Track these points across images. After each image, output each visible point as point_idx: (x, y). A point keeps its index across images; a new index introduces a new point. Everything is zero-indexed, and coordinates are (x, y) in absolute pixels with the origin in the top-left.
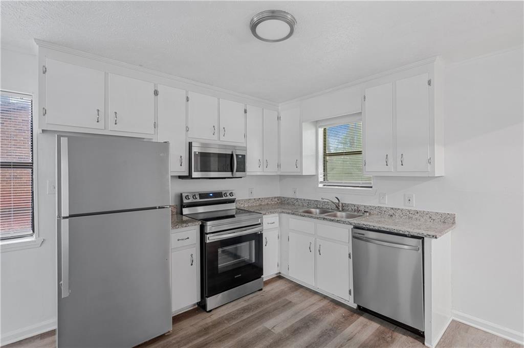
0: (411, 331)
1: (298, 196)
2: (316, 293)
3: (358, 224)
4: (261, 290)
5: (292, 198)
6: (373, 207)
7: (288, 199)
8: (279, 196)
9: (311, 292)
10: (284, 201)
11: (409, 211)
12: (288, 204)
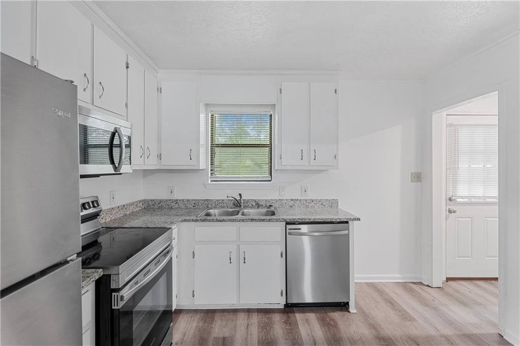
0: (334, 306)
1: (176, 196)
2: (235, 311)
3: (293, 219)
4: (172, 343)
5: (167, 200)
6: (275, 200)
7: (161, 201)
8: (143, 198)
9: (229, 312)
10: (153, 205)
11: (306, 200)
12: (161, 208)
